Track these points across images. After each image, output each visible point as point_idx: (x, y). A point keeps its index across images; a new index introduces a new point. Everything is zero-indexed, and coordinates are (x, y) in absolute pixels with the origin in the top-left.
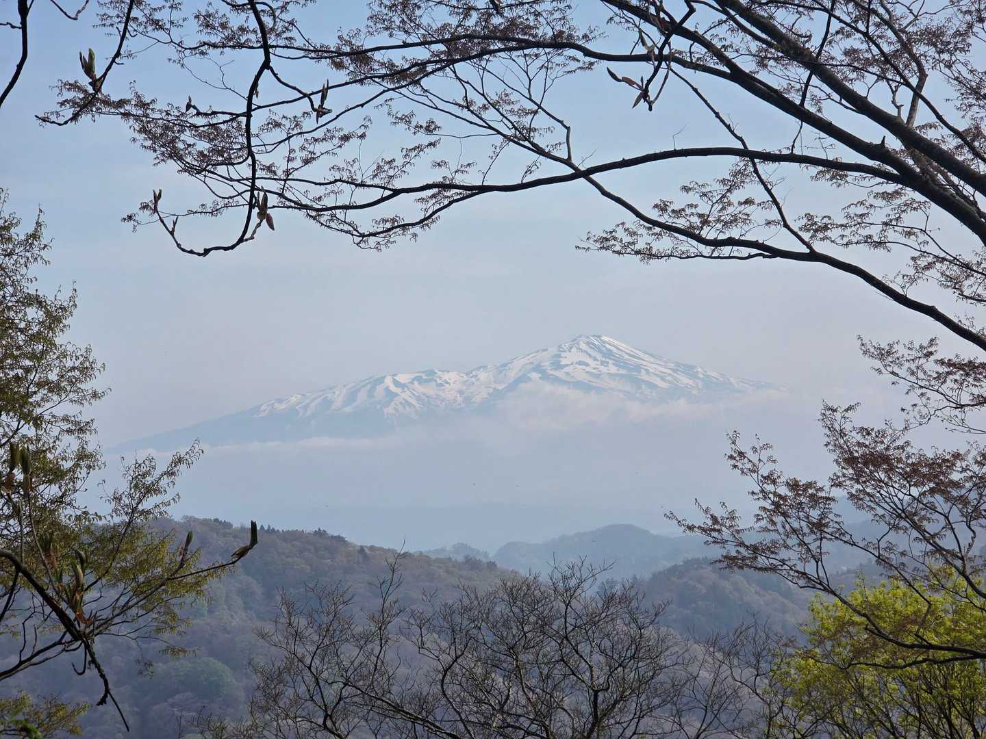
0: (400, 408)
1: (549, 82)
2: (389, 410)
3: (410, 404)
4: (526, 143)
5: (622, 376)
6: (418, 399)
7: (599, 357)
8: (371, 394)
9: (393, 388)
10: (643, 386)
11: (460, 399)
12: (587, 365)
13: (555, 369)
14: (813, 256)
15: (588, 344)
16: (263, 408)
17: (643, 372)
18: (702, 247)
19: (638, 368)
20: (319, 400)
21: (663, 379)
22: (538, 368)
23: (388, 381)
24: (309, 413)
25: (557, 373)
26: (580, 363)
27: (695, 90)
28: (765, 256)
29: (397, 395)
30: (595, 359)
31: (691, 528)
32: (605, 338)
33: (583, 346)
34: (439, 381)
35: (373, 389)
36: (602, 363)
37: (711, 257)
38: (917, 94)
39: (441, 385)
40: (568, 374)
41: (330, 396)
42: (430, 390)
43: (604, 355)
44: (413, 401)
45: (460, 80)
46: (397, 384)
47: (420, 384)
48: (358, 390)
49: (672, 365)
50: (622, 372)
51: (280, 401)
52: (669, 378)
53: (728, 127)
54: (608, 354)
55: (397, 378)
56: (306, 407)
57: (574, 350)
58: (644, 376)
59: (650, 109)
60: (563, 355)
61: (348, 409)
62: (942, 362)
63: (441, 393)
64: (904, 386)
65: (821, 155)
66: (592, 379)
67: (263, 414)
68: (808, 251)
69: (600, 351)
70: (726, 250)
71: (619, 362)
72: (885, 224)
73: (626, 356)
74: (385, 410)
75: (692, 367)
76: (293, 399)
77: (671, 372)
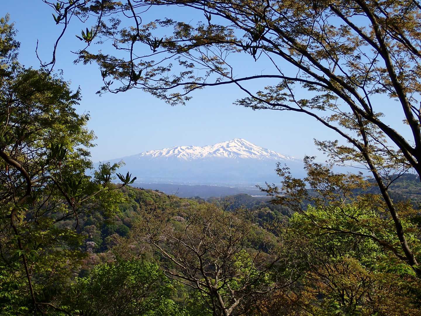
0: (182, 156)
1: (227, 54)
2: (179, 156)
3: (185, 155)
4: (219, 72)
5: (246, 151)
6: (187, 154)
7: (240, 145)
8: (174, 152)
9: (180, 150)
10: (252, 154)
11: (199, 155)
12: (237, 147)
13: (227, 148)
14: (302, 110)
15: (237, 141)
16: (142, 154)
17: (253, 150)
18: (269, 106)
19: (251, 149)
20: (159, 153)
21: (258, 152)
22: (222, 147)
23: (179, 148)
24: (156, 156)
25: (228, 149)
26: (235, 146)
27: (271, 58)
28: (288, 110)
29: (181, 152)
30: (239, 145)
31: (263, 190)
32: (242, 139)
33: (236, 141)
34: (194, 149)
35: (174, 150)
36: (241, 147)
37: (272, 109)
38: (336, 63)
39: (194, 150)
40: (231, 149)
41: (162, 152)
42: (191, 151)
43: (242, 145)
44: (186, 154)
45: (201, 52)
46: (181, 149)
47: (188, 149)
48: (170, 150)
49: (261, 149)
50: (247, 150)
51: (148, 152)
52: (260, 152)
53: (279, 70)
54: (243, 144)
55: (181, 147)
56: (155, 154)
57: (233, 142)
58: (253, 151)
59: (256, 61)
60: (230, 143)
61: (167, 156)
62: (338, 148)
63: (194, 153)
64: (327, 154)
65: (305, 79)
66: (238, 151)
67: (142, 156)
68: (300, 109)
69: (241, 143)
70: (277, 107)
71: (246, 147)
72: (323, 102)
73: (248, 145)
74: (178, 157)
75: (267, 149)
76: (151, 152)
77: (260, 150)
